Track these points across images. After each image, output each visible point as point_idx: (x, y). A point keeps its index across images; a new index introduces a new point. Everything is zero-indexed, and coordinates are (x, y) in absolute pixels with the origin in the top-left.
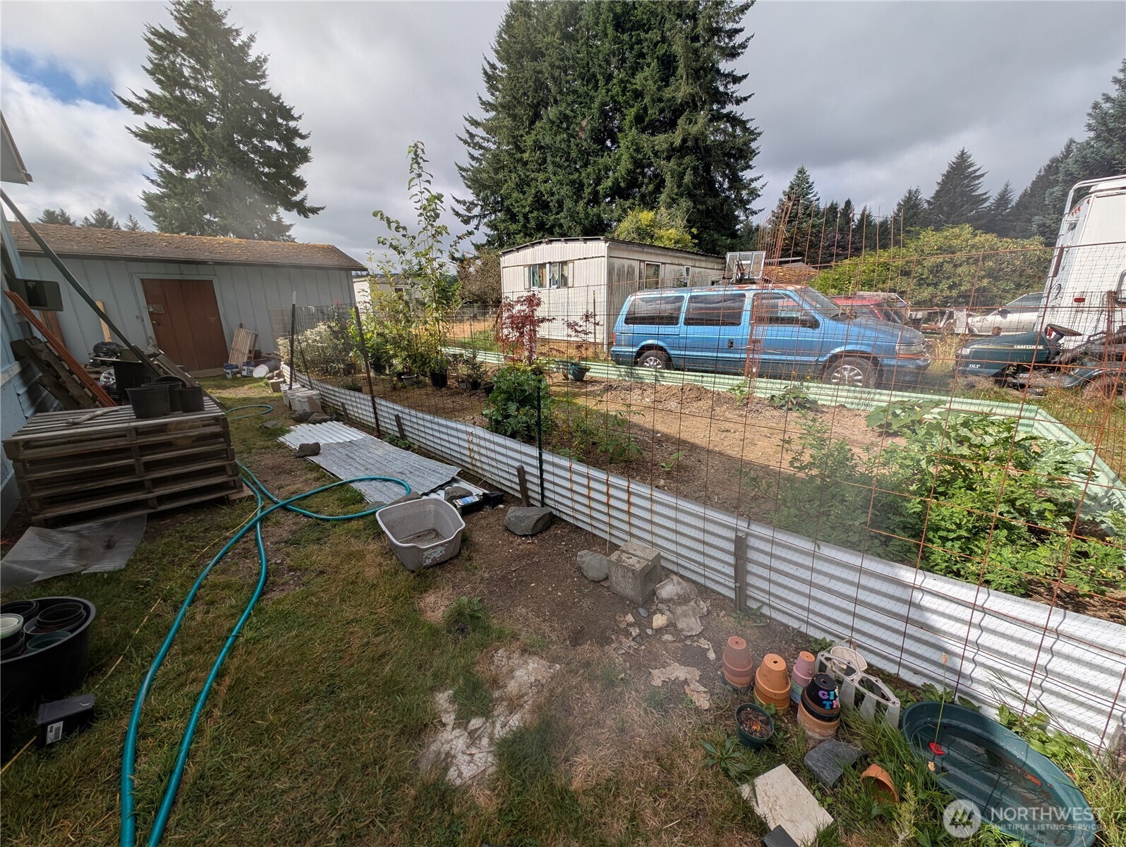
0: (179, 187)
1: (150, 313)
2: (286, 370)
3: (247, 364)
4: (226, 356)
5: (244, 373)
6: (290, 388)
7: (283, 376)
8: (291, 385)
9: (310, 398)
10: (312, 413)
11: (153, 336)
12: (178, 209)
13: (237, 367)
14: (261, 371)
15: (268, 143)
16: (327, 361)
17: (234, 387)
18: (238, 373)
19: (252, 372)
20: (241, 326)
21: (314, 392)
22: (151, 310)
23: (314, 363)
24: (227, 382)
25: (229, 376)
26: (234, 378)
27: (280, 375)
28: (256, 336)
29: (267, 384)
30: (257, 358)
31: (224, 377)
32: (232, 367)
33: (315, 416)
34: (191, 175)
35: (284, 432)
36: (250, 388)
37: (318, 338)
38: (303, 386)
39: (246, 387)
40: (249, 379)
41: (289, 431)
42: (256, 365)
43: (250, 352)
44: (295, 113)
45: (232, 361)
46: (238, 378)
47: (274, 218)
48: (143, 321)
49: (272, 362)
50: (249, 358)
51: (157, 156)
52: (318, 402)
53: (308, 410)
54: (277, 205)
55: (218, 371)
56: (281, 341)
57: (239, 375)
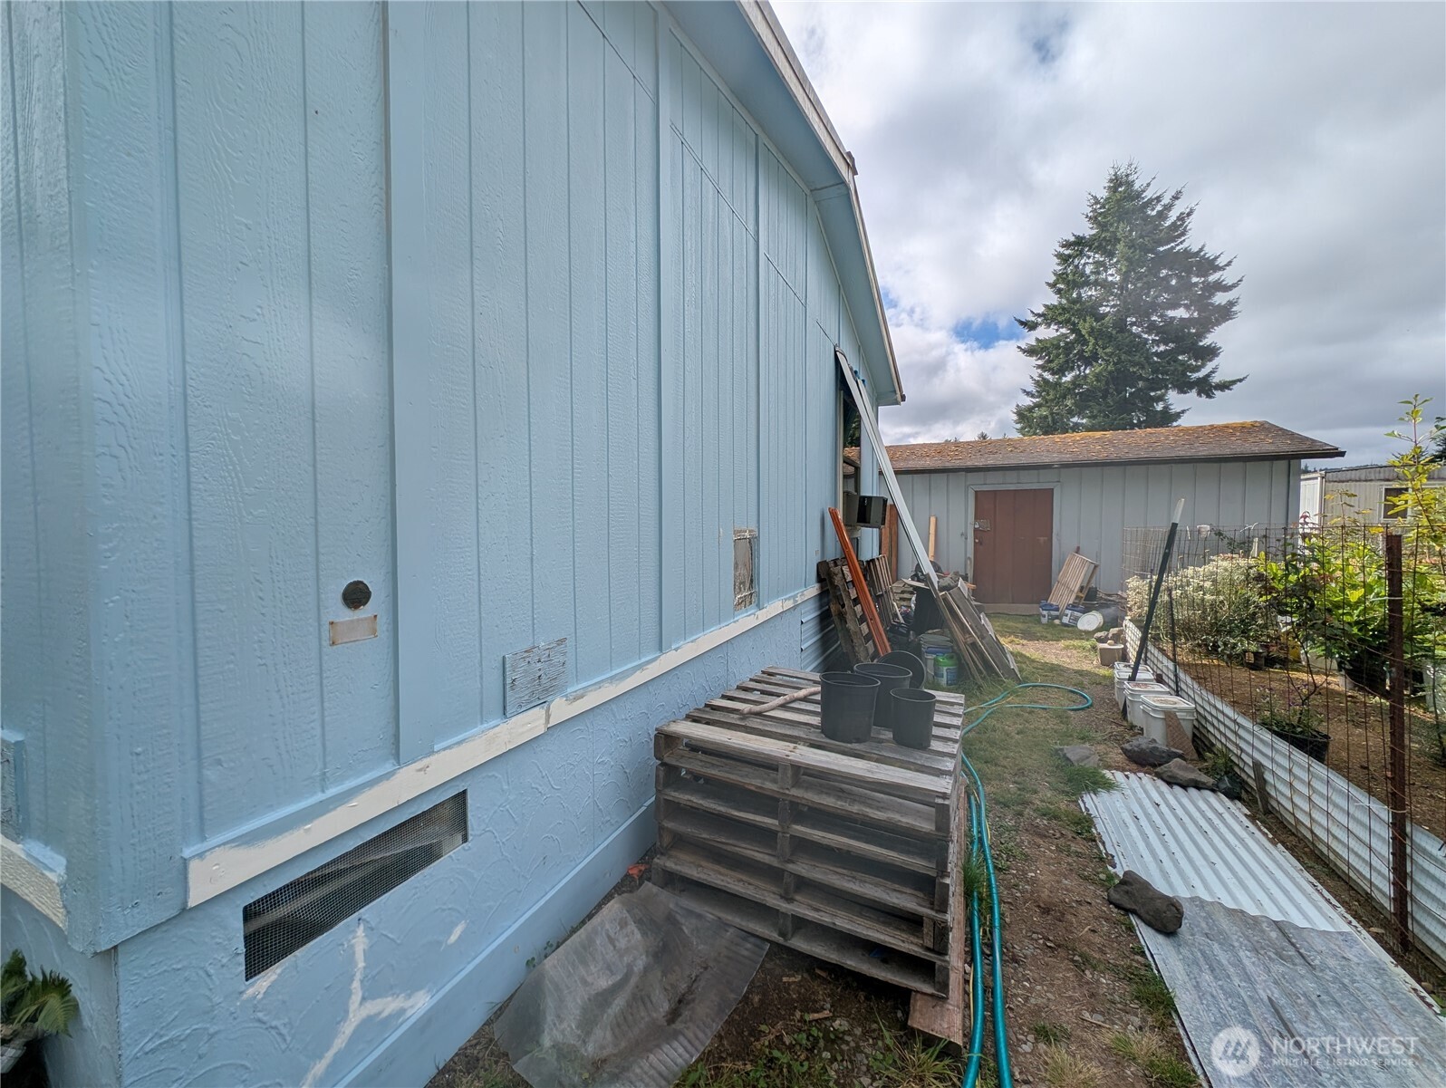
0: (1052, 393)
1: (975, 530)
2: (1132, 634)
3: (1073, 607)
4: (1047, 589)
5: (1066, 620)
6: (1132, 679)
7: (1125, 642)
8: (1135, 670)
9: (1170, 716)
10: (1172, 756)
11: (972, 557)
12: (1046, 417)
13: (1057, 610)
14: (1090, 621)
15: (1171, 313)
16: (1218, 628)
17: (1045, 638)
18: (1057, 617)
19: (1077, 619)
20: (1078, 551)
21: (1181, 704)
22: (977, 526)
23: (1188, 629)
24: (1038, 628)
25: (1044, 620)
26: (1050, 625)
27: (1118, 638)
28: (1096, 567)
29: (1094, 648)
30: (1089, 599)
31: (1037, 619)
32: (1050, 607)
33: (1175, 766)
34: (1068, 378)
35: (1099, 784)
36: (1067, 648)
37: (1208, 584)
38: (1159, 679)
39: (1062, 644)
40: (1071, 630)
41: (1109, 786)
42: (1086, 610)
43: (1082, 589)
44: (1221, 262)
45: (1053, 600)
46: (1056, 626)
47: (1160, 407)
48: (966, 539)
49: (1111, 610)
50: (1077, 597)
51: (1039, 367)
52: (1189, 732)
53: (1161, 744)
54: (1167, 389)
55: (1032, 609)
56: (1133, 582)
57: (1057, 622)
